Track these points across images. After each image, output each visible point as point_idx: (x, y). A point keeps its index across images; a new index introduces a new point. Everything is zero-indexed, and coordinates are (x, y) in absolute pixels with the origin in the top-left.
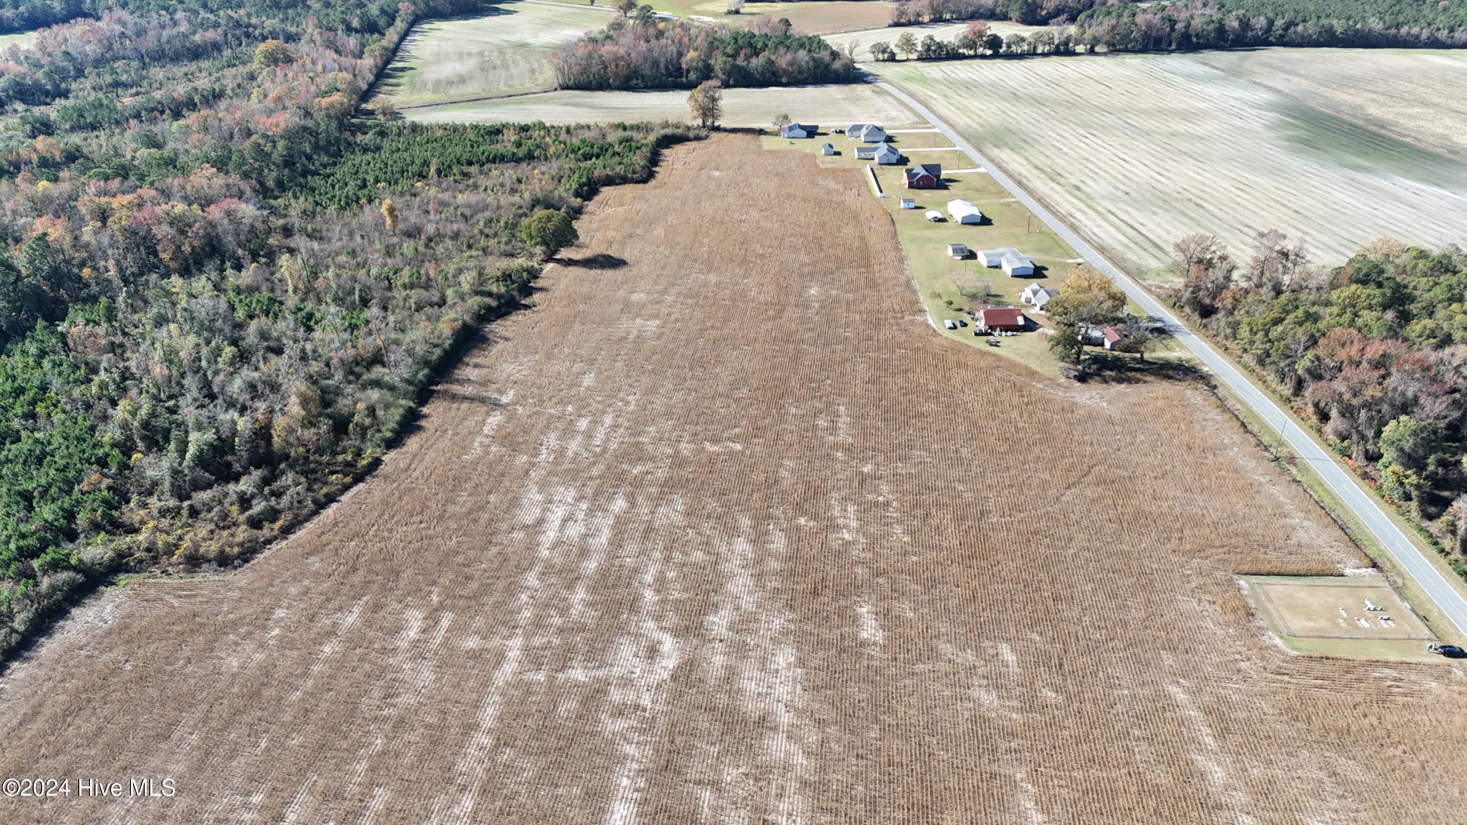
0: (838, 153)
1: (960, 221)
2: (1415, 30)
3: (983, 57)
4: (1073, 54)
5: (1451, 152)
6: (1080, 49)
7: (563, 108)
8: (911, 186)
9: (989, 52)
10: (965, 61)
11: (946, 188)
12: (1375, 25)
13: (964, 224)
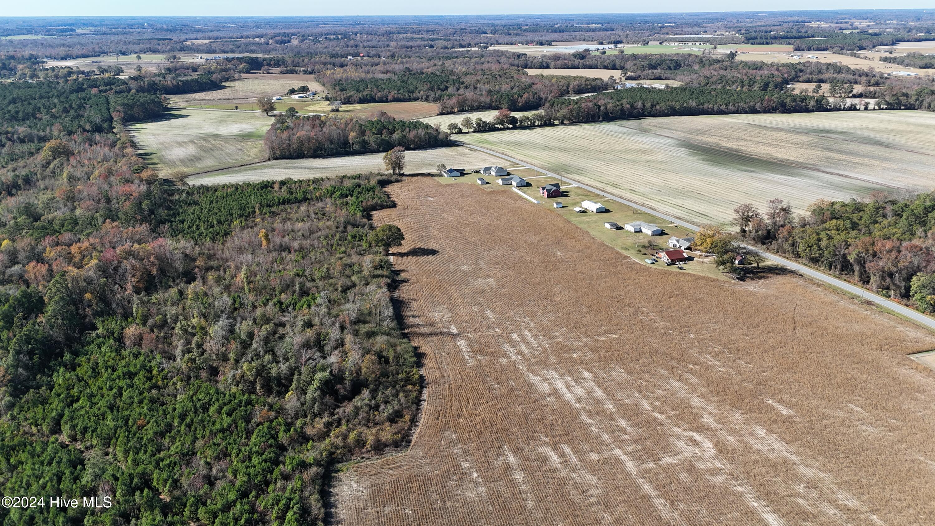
0: (488, 183)
1: (595, 211)
2: (711, 106)
3: (508, 129)
4: (553, 125)
5: (780, 161)
6: (556, 122)
7: (287, 170)
8: (549, 196)
9: (511, 126)
10: (501, 132)
11: (567, 196)
12: (693, 103)
13: (597, 212)
